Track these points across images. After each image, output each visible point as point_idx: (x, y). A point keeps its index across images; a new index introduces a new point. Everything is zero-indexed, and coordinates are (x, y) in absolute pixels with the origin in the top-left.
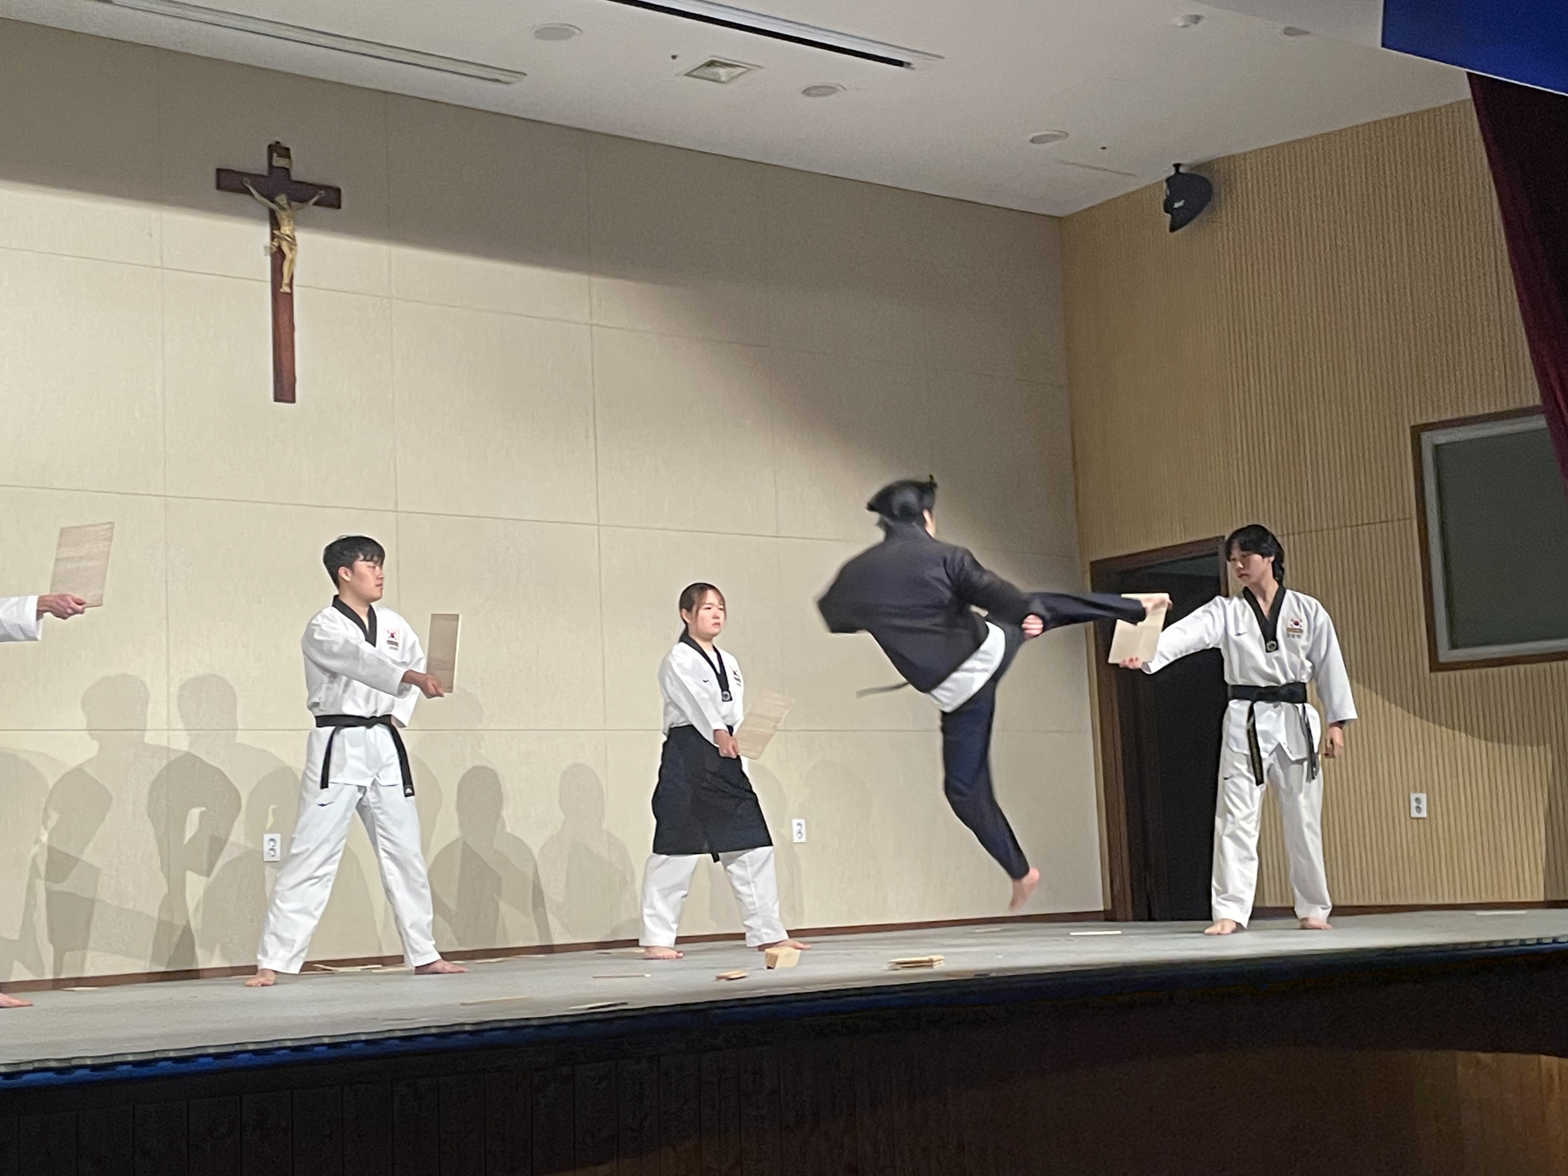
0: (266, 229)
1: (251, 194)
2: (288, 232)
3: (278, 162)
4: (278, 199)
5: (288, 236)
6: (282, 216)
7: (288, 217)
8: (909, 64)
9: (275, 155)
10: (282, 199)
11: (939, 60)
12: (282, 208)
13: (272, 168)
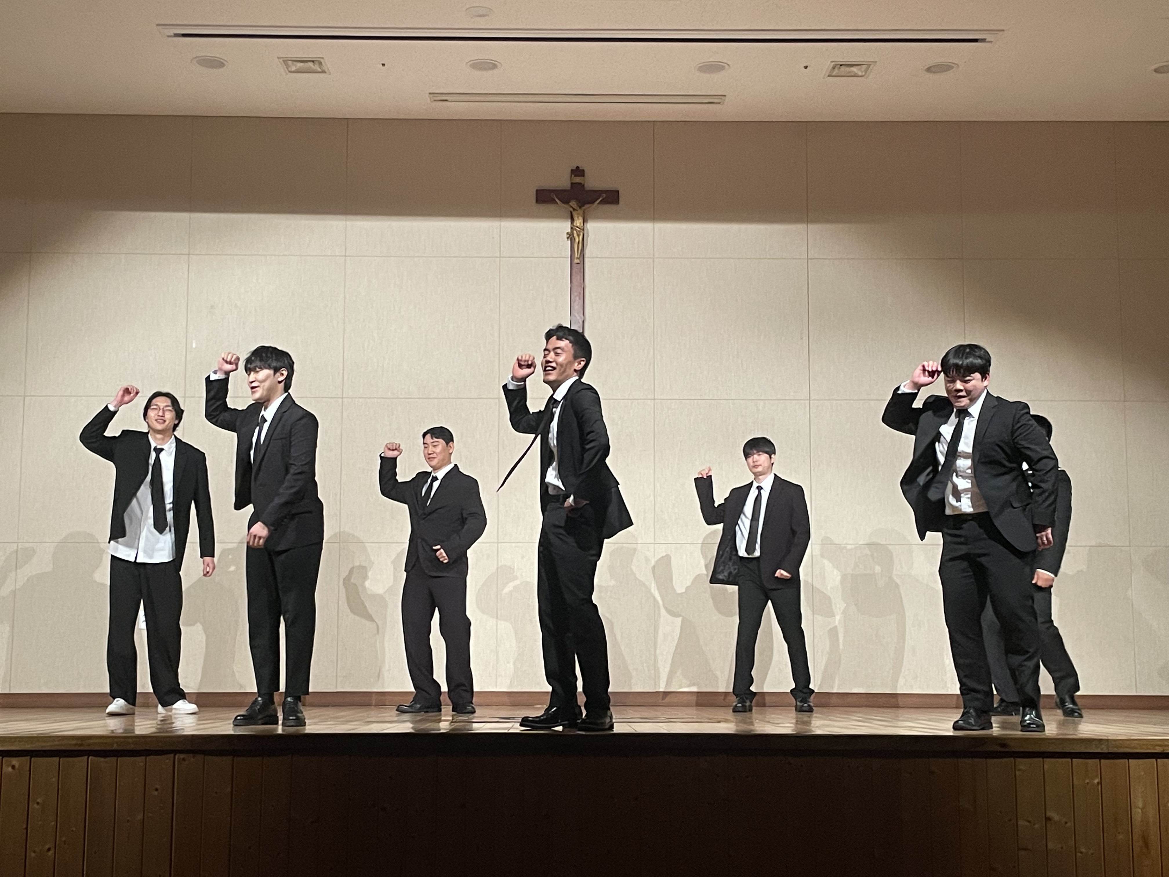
0: (568, 224)
1: (557, 203)
2: (578, 225)
3: (578, 180)
4: (571, 204)
5: (577, 227)
6: (574, 213)
7: (578, 214)
8: (985, 39)
9: (573, 176)
10: (573, 204)
11: (1001, 33)
12: (574, 209)
13: (572, 184)
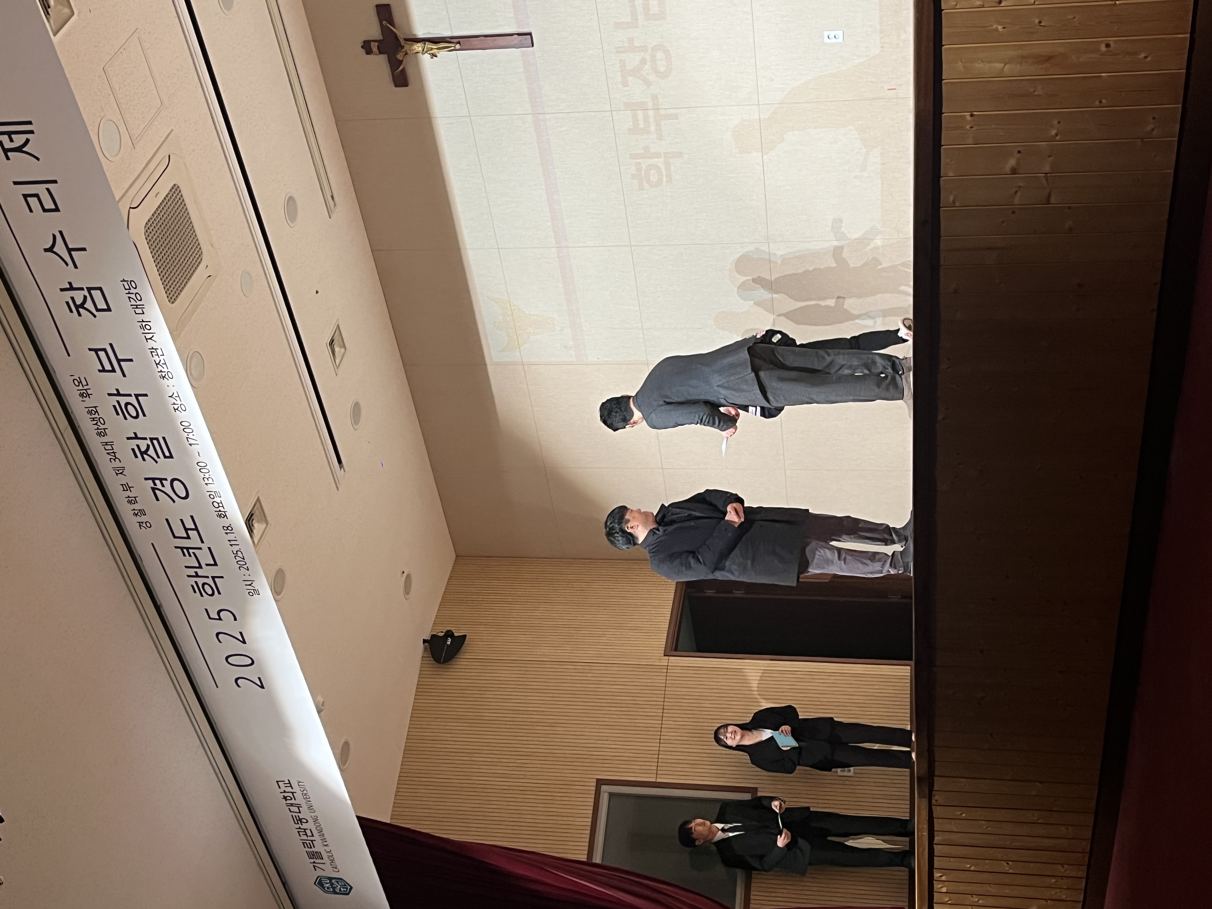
6: (410, 52)
7: (410, 47)
9: (372, 52)
13: (380, 53)
